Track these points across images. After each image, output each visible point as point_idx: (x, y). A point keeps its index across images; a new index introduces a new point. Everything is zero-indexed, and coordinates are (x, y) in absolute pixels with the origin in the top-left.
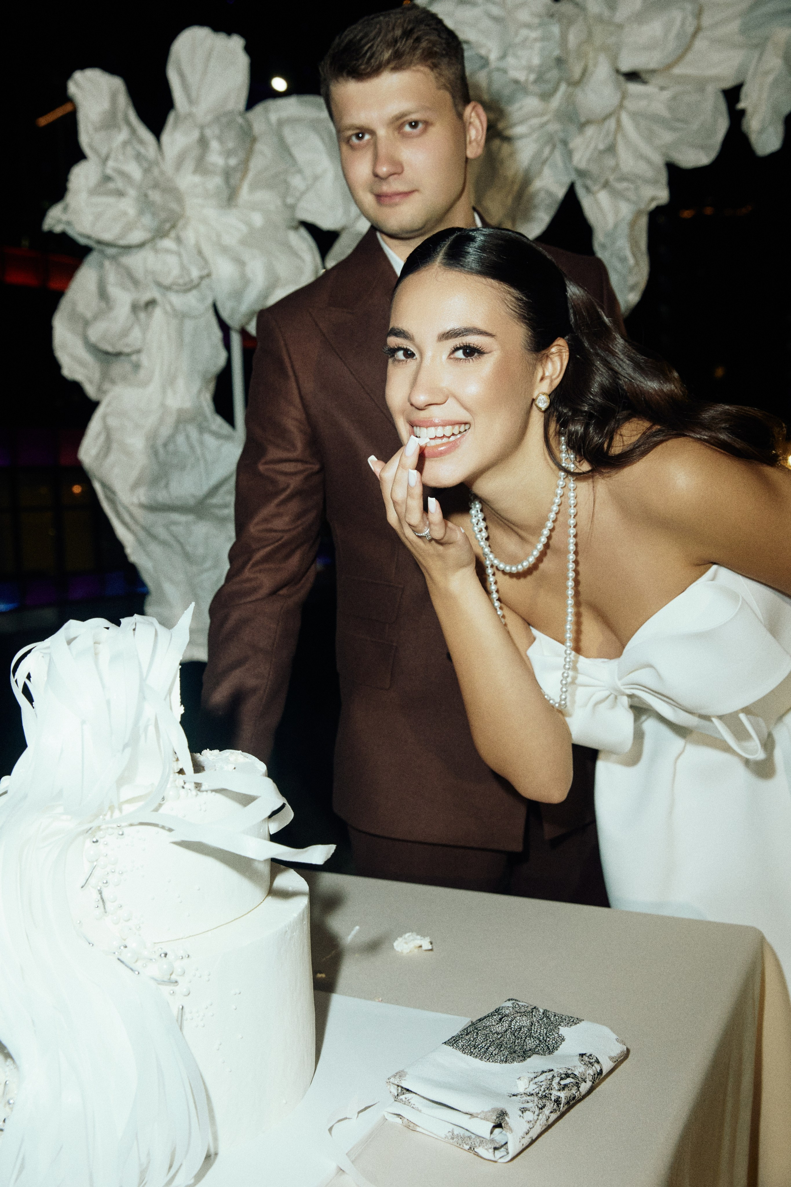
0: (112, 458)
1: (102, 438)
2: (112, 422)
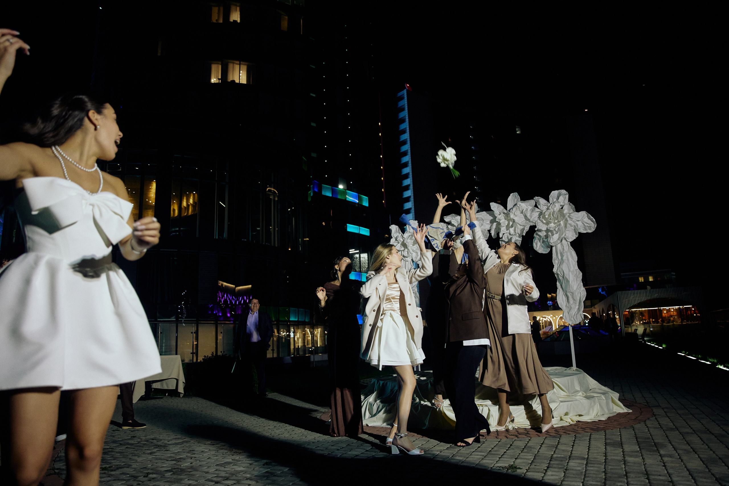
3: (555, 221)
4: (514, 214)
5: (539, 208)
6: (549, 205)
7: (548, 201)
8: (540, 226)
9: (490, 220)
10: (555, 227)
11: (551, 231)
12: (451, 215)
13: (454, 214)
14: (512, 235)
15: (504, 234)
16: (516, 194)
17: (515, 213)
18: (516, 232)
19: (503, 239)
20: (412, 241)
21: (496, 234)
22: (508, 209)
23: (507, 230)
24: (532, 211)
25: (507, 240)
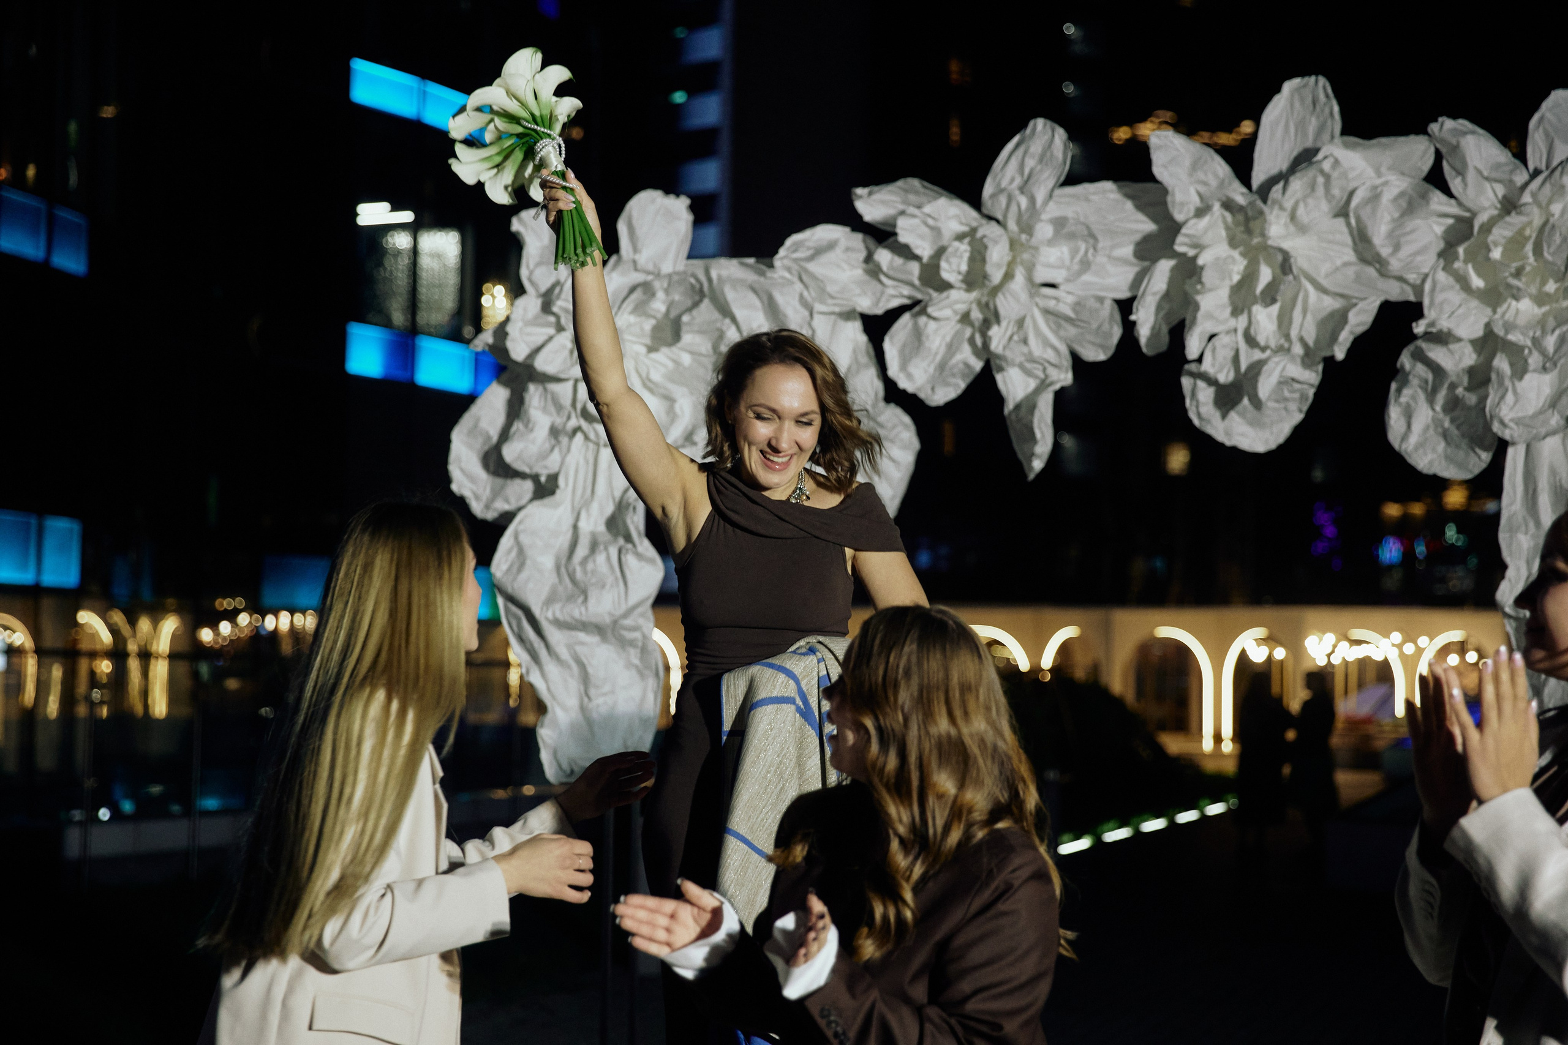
0: (524, 575)
1: (514, 554)
2: (524, 539)
3: (1544, 283)
4: (1293, 217)
5: (1449, 193)
6: (1521, 177)
7: (1521, 156)
8: (1448, 309)
9: (1138, 237)
10: (1542, 323)
11: (1516, 354)
12: (900, 183)
13: (915, 183)
14: (1263, 349)
15: (1212, 337)
16: (1319, 86)
17: (1301, 211)
18: (1294, 333)
19: (1207, 366)
20: (648, 325)
21: (1165, 330)
22: (1258, 177)
23: (1236, 312)
24: (1411, 206)
25: (1225, 376)
